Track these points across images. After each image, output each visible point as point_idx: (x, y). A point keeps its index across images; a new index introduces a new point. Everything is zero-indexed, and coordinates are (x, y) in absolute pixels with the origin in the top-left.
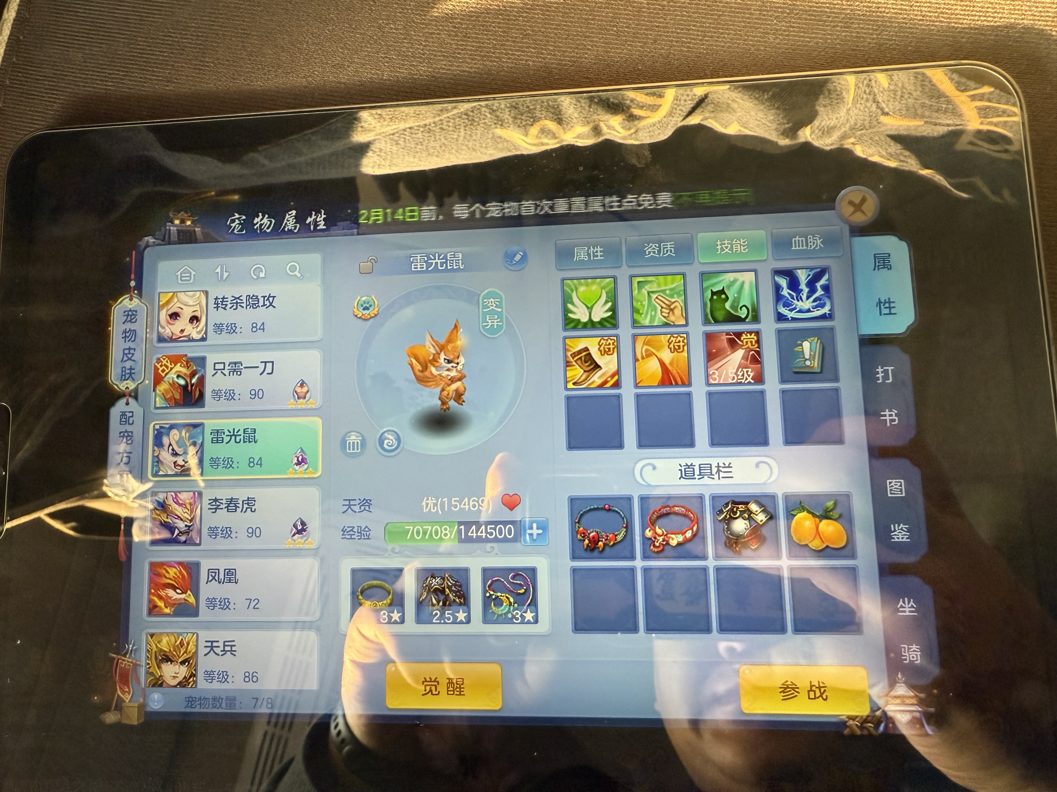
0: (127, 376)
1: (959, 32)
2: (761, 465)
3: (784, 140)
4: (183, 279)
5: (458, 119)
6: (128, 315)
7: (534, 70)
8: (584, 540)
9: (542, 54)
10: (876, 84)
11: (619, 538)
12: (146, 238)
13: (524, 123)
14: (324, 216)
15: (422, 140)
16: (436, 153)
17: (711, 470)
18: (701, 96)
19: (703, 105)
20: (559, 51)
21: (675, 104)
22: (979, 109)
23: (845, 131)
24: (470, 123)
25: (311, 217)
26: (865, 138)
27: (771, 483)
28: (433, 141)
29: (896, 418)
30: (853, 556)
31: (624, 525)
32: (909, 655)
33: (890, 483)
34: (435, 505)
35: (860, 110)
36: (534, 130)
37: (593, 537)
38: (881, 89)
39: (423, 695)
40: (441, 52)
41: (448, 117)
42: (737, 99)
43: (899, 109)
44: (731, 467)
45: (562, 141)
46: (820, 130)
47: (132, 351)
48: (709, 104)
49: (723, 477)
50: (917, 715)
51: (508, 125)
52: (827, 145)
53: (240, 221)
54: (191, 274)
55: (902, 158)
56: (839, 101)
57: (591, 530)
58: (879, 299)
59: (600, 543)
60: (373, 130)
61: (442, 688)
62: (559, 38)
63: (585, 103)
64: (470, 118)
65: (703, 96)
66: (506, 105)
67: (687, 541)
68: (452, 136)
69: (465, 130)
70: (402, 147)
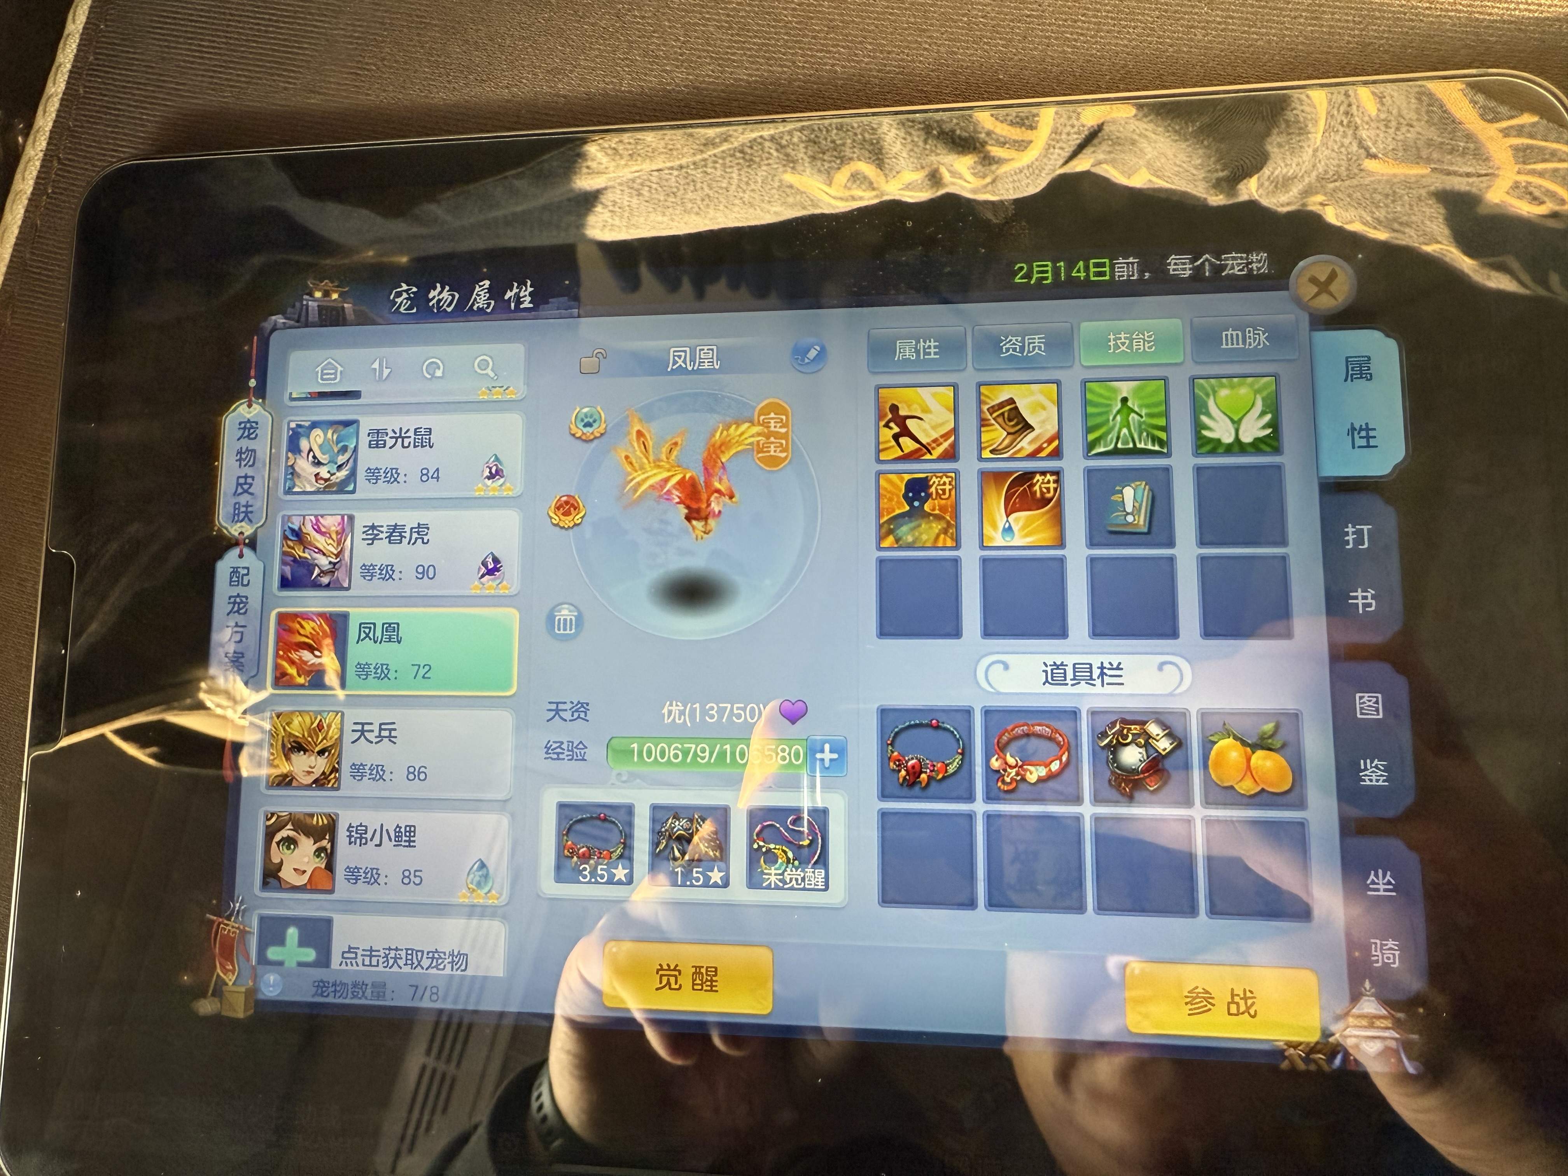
0: (242, 516)
1: (1487, 27)
2: (1167, 668)
3: (1217, 195)
4: (325, 377)
5: (729, 159)
6: (245, 428)
7: (842, 79)
8: (900, 771)
9: (856, 55)
10: (1358, 110)
11: (951, 769)
12: (274, 318)
13: (827, 166)
14: (530, 289)
15: (675, 190)
16: (696, 209)
17: (1091, 672)
18: (1093, 126)
19: (1096, 141)
20: (881, 52)
21: (1053, 140)
22: (1516, 149)
23: (1310, 184)
24: (747, 164)
25: (511, 291)
26: (1340, 195)
27: (1180, 694)
28: (692, 192)
29: (1374, 602)
30: (1301, 805)
31: (960, 751)
32: (1383, 954)
33: (1361, 698)
34: (682, 713)
35: (1333, 150)
36: (842, 176)
37: (913, 767)
38: (1366, 119)
39: (657, 989)
40: (708, 51)
41: (715, 155)
42: (1147, 133)
43: (1393, 149)
44: (1122, 669)
45: (883, 195)
46: (1272, 182)
47: (249, 480)
48: (1104, 140)
49: (1108, 684)
50: (1393, 1044)
51: (802, 168)
52: (1282, 205)
53: (408, 294)
54: (336, 369)
55: (1396, 226)
56: (1302, 138)
57: (910, 756)
58: (1352, 424)
59: (923, 776)
60: (604, 173)
61: (686, 981)
62: (881, 32)
63: (919, 137)
64: (747, 157)
65: (1096, 127)
66: (800, 137)
67: (1051, 776)
68: (719, 184)
69: (740, 175)
70: (647, 199)
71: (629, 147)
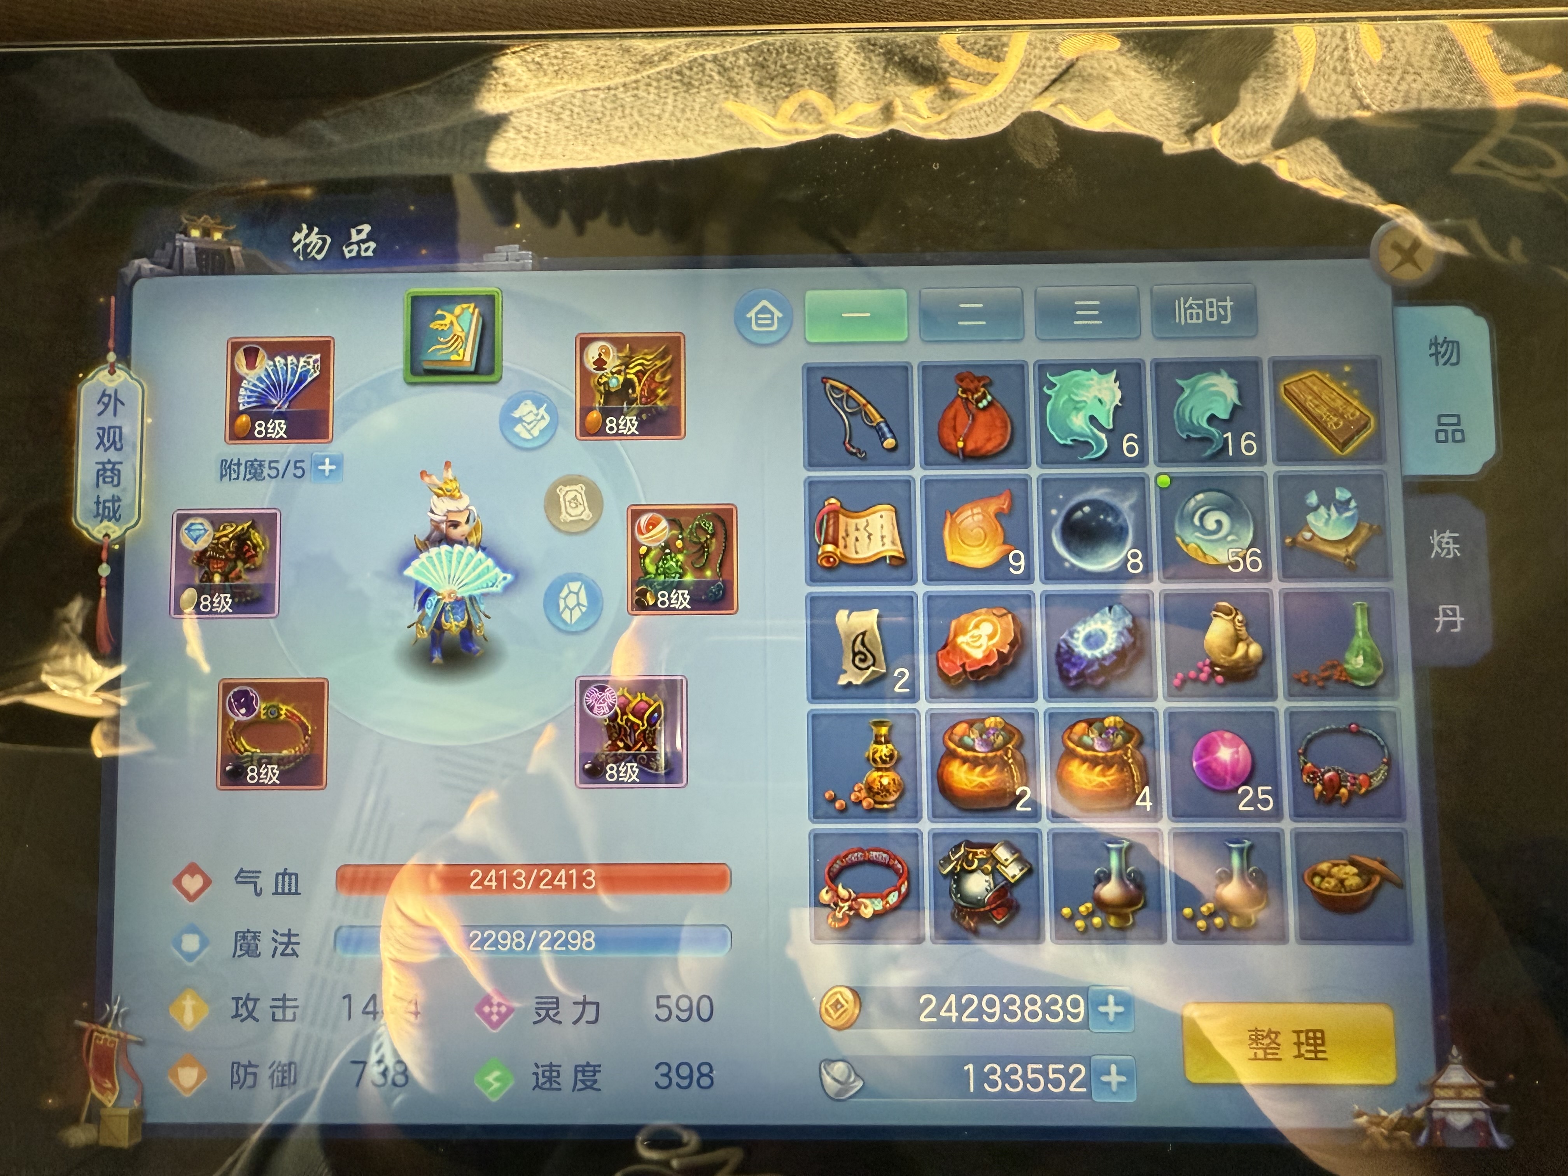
5: (664, 81)
12: (137, 262)
13: (773, 94)
15: (599, 115)
16: (622, 139)
18: (1072, 60)
19: (1066, 78)
21: (1024, 73)
24: (685, 88)
28: (620, 118)
36: (789, 107)
38: (1366, 65)
41: (649, 77)
45: (830, 127)
48: (1074, 77)
50: (1481, 1116)
51: (746, 96)
60: (523, 92)
63: (879, 63)
65: (1072, 63)
66: (747, 60)
68: (651, 110)
69: (675, 100)
70: (566, 124)
71: (555, 61)
